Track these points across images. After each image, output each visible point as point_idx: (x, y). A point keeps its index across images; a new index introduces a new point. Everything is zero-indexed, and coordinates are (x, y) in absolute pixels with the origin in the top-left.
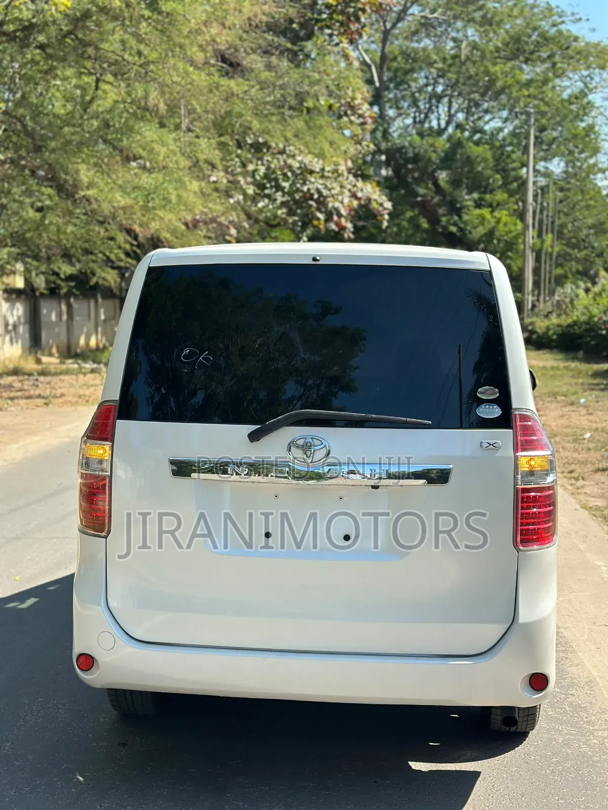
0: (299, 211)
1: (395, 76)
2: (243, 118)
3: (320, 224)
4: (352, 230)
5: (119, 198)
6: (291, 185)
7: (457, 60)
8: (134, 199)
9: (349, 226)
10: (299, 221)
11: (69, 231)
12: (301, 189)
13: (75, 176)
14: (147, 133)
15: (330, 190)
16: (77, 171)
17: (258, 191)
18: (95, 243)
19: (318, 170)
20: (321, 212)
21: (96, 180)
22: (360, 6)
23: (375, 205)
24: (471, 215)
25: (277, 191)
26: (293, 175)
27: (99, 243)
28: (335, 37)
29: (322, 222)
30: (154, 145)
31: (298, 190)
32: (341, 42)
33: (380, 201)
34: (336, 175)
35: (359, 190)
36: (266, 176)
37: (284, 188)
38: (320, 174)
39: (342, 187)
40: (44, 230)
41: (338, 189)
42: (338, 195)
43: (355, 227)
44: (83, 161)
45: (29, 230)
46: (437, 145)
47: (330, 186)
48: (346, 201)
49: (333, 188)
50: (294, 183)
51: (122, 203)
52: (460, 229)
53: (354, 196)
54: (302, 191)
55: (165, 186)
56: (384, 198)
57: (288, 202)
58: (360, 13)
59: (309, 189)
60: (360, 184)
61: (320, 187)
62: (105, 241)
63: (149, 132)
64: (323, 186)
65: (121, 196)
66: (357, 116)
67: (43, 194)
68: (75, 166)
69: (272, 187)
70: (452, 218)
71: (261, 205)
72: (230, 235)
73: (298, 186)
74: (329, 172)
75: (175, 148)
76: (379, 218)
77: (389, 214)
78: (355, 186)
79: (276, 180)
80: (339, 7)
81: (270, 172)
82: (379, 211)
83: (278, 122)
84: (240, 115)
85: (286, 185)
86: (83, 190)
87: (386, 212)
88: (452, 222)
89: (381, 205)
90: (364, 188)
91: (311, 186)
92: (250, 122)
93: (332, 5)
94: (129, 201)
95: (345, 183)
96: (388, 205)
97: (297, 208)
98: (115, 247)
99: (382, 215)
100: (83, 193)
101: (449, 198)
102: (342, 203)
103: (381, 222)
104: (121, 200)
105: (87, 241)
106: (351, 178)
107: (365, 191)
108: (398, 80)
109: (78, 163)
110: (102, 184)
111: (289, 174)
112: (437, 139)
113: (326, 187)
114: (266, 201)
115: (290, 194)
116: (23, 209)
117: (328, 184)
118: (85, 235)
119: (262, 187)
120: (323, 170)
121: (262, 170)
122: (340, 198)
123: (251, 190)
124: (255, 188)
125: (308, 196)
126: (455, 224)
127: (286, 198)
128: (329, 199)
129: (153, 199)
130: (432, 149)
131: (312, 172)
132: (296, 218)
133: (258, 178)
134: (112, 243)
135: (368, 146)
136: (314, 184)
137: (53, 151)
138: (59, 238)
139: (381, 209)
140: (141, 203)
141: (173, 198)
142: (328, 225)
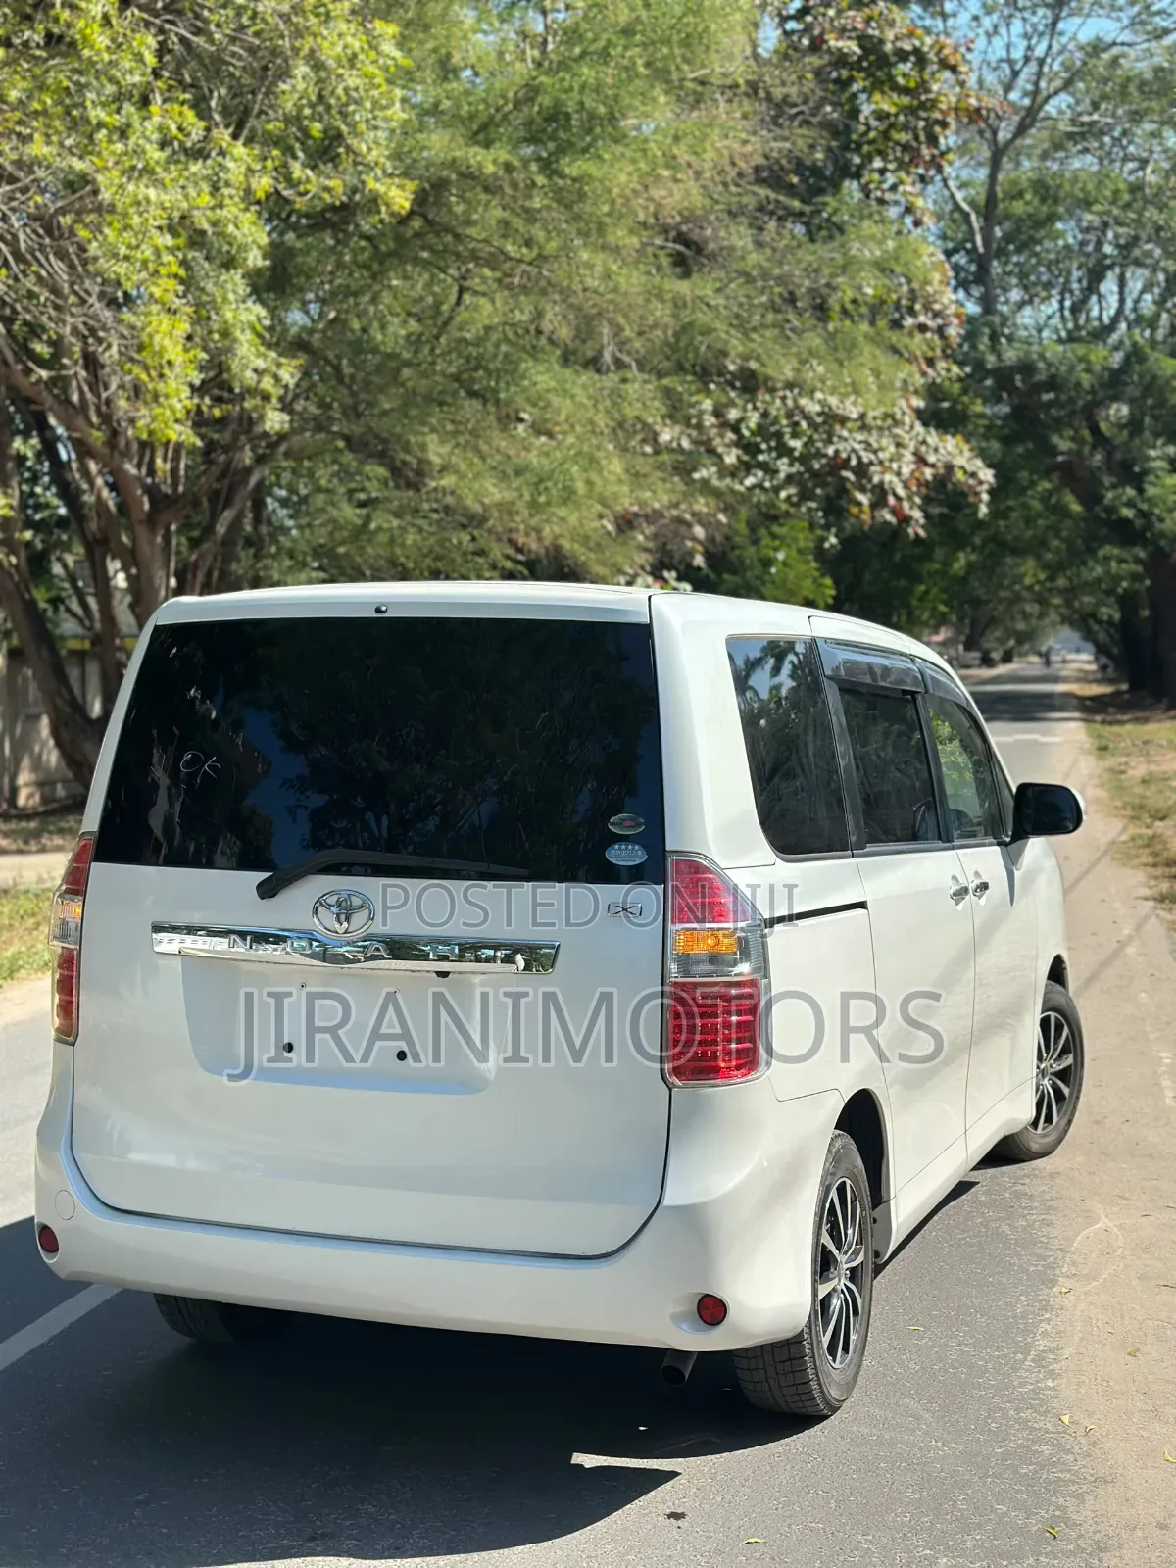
0: (819, 491)
1: (1018, 230)
2: (714, 335)
3: (862, 511)
4: (922, 521)
5: (492, 490)
6: (805, 445)
7: (1139, 195)
8: (518, 489)
9: (917, 514)
10: (817, 509)
11: (409, 542)
12: (823, 451)
13: (420, 454)
14: (539, 378)
15: (875, 452)
16: (423, 447)
17: (745, 458)
18: (453, 560)
19: (854, 415)
20: (863, 490)
21: (454, 459)
22: (937, 115)
23: (960, 476)
24: (1163, 487)
25: (779, 456)
26: (809, 425)
27: (459, 560)
28: (888, 175)
29: (866, 508)
30: (550, 396)
31: (819, 454)
32: (901, 182)
33: (970, 468)
34: (889, 422)
35: (931, 451)
36: (760, 430)
37: (794, 449)
38: (859, 424)
39: (898, 445)
40: (370, 541)
41: (892, 449)
42: (891, 460)
43: (927, 517)
44: (433, 430)
45: (343, 543)
46: (1092, 357)
47: (875, 445)
48: (906, 471)
49: (882, 449)
50: (811, 441)
51: (497, 497)
52: (1142, 514)
53: (921, 460)
54: (826, 455)
55: (566, 466)
56: (979, 463)
57: (799, 474)
58: (937, 129)
59: (837, 452)
60: (933, 438)
61: (857, 446)
62: (470, 557)
63: (542, 376)
64: (863, 446)
65: (494, 485)
66: (930, 314)
67: (369, 479)
68: (420, 439)
69: (770, 449)
70: (1124, 493)
71: (749, 481)
72: (694, 539)
73: (820, 445)
74: (875, 418)
75: (585, 401)
76: (971, 499)
77: (990, 492)
78: (924, 442)
79: (779, 435)
80: (901, 118)
81: (769, 421)
82: (970, 487)
83: (775, 341)
84: (707, 331)
85: (796, 444)
86: (433, 479)
87: (985, 487)
88: (1124, 499)
89: (973, 475)
90: (941, 445)
91: (841, 446)
92: (726, 342)
93: (888, 115)
94: (509, 495)
95: (906, 438)
96: (987, 475)
97: (816, 486)
98: (486, 566)
99: (977, 494)
100: (433, 484)
101: (1118, 456)
102: (898, 474)
103: (975, 508)
104: (494, 492)
105: (438, 558)
106: (919, 428)
107: (942, 451)
108: (1023, 237)
109: (423, 434)
110: (463, 467)
111: (804, 425)
112: (1092, 346)
113: (868, 446)
114: (760, 474)
115: (804, 459)
116: (333, 504)
117: (873, 440)
118: (437, 548)
119: (751, 449)
120: (862, 416)
121: (754, 419)
122: (895, 466)
123: (731, 458)
124: (740, 452)
125: (838, 464)
126: (1130, 504)
127: (797, 468)
128: (873, 469)
129: (546, 489)
130: (1083, 366)
131: (843, 420)
132: (813, 505)
133: (746, 433)
134: (481, 560)
135: (948, 370)
136: (849, 443)
137: (385, 413)
138: (393, 553)
139: (972, 482)
140: (527, 497)
141: (580, 487)
142: (877, 514)
